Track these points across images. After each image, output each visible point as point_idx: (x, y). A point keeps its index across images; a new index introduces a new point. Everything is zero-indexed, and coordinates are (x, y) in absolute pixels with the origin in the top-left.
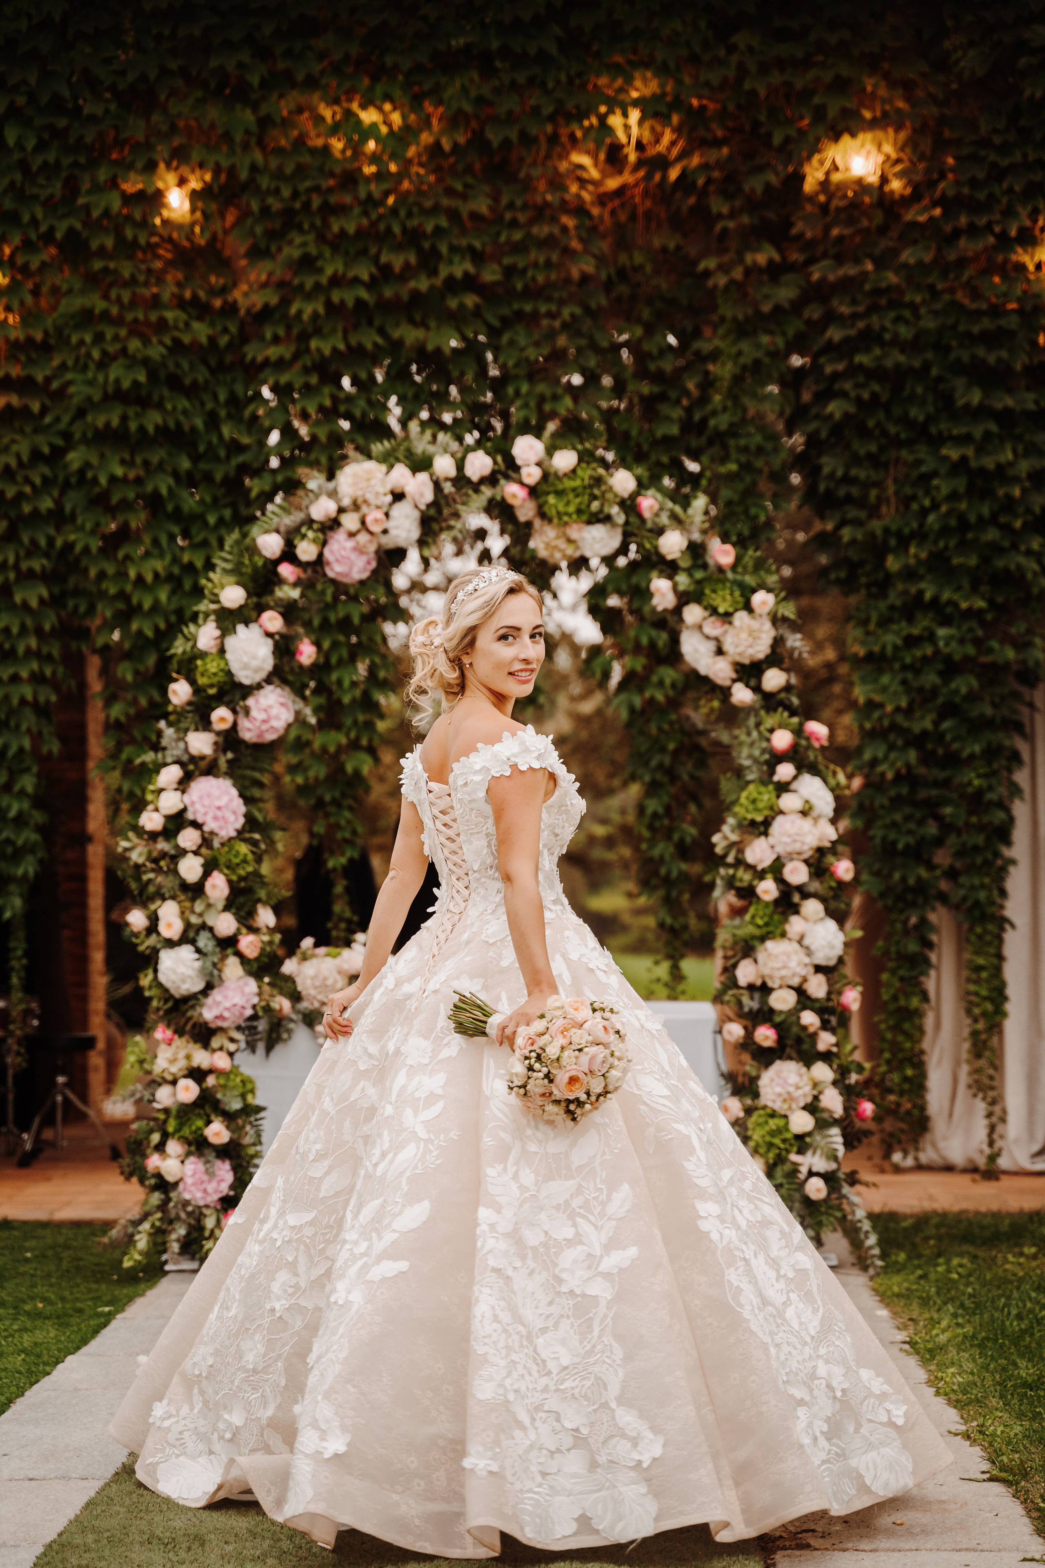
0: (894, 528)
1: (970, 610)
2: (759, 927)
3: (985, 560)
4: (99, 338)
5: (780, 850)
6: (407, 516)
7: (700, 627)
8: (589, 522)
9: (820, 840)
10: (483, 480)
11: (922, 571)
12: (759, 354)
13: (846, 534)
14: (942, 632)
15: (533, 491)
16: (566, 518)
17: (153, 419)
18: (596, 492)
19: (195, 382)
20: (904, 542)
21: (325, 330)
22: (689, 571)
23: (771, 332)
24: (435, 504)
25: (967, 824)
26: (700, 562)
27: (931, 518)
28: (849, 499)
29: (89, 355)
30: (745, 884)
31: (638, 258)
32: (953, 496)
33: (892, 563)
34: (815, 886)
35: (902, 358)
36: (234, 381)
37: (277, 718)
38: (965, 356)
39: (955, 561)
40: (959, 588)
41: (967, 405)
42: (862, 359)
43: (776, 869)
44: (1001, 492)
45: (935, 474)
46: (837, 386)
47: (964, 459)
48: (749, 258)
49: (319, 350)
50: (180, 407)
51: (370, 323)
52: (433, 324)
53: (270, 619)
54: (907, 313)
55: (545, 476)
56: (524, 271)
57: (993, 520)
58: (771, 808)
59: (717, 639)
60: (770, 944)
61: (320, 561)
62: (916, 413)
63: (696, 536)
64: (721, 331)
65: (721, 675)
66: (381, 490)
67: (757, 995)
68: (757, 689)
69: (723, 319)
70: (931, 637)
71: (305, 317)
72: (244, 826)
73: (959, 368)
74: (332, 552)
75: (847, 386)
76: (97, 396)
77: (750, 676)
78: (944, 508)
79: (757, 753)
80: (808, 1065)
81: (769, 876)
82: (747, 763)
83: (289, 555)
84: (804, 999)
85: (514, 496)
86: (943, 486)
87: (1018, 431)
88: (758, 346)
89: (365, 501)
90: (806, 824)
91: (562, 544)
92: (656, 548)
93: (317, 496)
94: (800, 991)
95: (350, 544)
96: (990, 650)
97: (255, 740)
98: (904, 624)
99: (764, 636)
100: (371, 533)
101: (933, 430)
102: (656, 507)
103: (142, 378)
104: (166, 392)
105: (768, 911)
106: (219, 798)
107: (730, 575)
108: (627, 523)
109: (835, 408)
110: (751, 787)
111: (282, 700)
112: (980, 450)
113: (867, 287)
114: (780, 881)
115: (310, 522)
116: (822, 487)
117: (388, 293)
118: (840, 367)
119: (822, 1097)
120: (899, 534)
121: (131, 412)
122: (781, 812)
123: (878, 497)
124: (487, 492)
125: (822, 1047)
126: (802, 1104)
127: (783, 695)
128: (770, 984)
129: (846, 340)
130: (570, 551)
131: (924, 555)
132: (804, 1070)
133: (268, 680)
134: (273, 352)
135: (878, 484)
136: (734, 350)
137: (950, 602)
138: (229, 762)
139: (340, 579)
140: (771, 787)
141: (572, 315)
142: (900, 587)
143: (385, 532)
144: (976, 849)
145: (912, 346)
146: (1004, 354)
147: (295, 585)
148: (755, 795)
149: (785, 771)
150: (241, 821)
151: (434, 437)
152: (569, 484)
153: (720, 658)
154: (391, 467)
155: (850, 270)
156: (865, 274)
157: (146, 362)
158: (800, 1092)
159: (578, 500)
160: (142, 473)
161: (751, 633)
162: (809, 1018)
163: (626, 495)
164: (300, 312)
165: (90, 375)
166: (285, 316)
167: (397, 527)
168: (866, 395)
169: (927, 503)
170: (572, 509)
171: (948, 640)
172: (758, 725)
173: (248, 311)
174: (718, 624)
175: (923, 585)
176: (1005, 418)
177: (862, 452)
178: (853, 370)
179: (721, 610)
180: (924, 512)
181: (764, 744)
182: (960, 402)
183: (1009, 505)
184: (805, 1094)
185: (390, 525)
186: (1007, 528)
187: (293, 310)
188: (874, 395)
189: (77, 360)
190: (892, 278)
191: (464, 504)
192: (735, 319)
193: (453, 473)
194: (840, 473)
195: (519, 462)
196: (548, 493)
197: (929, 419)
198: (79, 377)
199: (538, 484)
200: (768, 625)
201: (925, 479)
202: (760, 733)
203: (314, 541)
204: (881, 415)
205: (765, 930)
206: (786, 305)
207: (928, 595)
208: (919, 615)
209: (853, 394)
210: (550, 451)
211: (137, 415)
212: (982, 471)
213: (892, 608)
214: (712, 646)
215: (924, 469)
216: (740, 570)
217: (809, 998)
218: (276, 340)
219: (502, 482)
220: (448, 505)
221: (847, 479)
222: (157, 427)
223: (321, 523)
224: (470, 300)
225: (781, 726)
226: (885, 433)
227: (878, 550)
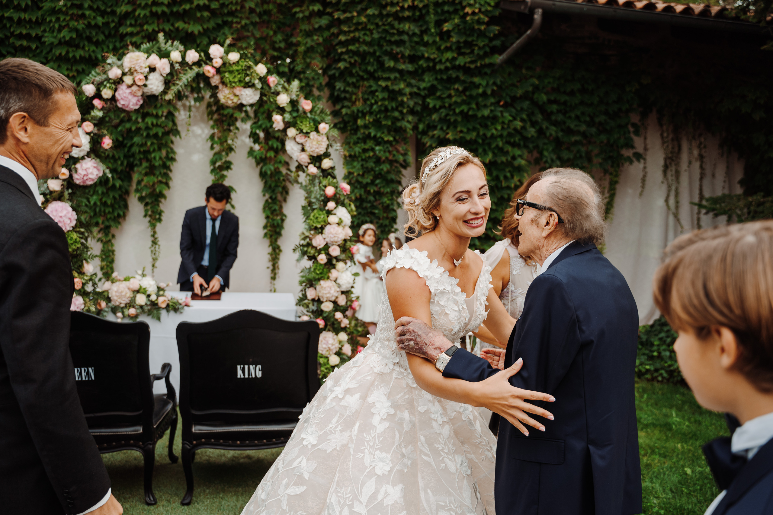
0: (361, 109)
1: (388, 140)
2: (317, 274)
3: (393, 123)
4: (58, 19)
5: (328, 240)
6: (157, 79)
7: (295, 138)
8: (245, 87)
9: (346, 236)
10: (194, 64)
11: (370, 126)
12: (313, 44)
13: (344, 111)
14: (377, 148)
15: (218, 71)
16: (233, 84)
17: (79, 53)
18: (248, 72)
19: (98, 40)
20: (364, 115)
21: (150, 22)
22: (290, 113)
23: (319, 36)
24: (171, 74)
25: (383, 217)
26: (295, 109)
27: (375, 107)
28: (345, 98)
29: (54, 26)
30: (312, 255)
31: (271, 7)
32: (383, 99)
33: (360, 122)
34: (343, 256)
35: (366, 48)
36: (116, 41)
37: (92, 173)
38: (389, 49)
39: (383, 123)
40: (383, 133)
41: (389, 67)
42: (351, 47)
43: (326, 248)
44: (400, 99)
45: (376, 91)
46: (342, 57)
47: (387, 86)
48: (311, 8)
49: (147, 30)
50: (91, 49)
51: (168, 21)
52: (192, 23)
53: (87, 126)
54: (368, 33)
55: (224, 64)
56: (228, 5)
57: (396, 109)
58: (325, 222)
59: (302, 144)
60: (322, 282)
61: (113, 99)
62: (369, 68)
63: (294, 97)
64: (300, 35)
65: (303, 160)
66: (144, 66)
67: (316, 304)
68: (319, 167)
69: (301, 31)
70: (373, 150)
71: (141, 16)
72: (76, 225)
73: (386, 53)
74: (119, 94)
75: (346, 57)
76: (56, 42)
77: (316, 162)
78: (380, 103)
79: (318, 196)
80: (337, 334)
81: (323, 252)
82: (314, 200)
83: (98, 95)
84: (337, 307)
85: (209, 72)
86: (380, 95)
87: (405, 78)
88: (313, 40)
89: (136, 70)
90: (339, 229)
91: (232, 97)
92: (275, 101)
93: (112, 67)
94: (335, 302)
95: (128, 91)
96: (394, 155)
97: (82, 184)
98: (363, 144)
99: (323, 144)
100: (139, 86)
101: (376, 75)
102: (276, 82)
103: (74, 36)
104: (86, 43)
105: (321, 268)
106: (61, 212)
107: (309, 115)
108: (262, 88)
109: (341, 65)
110: (315, 211)
111: (95, 165)
112: (392, 84)
113: (355, 21)
114: (328, 254)
115: (108, 79)
116: (336, 94)
117: (175, 9)
118: (344, 50)
119: (343, 348)
120: (362, 112)
121: (70, 50)
122: (329, 224)
123: (356, 99)
124: (196, 69)
125: (343, 325)
126: (334, 352)
127: (330, 171)
128: (322, 300)
129: (347, 41)
130: (235, 100)
131: (371, 120)
132: (335, 336)
133: (88, 155)
134: (129, 30)
135: (355, 94)
136: (305, 42)
137: (380, 137)
138: (69, 194)
139: (124, 108)
140: (324, 212)
141: (246, 24)
142: (362, 131)
143: (145, 85)
144: (386, 226)
145: (369, 44)
146: (402, 49)
147: (102, 109)
148: (317, 215)
149: (331, 205)
150: (74, 222)
151: (172, 43)
152: (235, 68)
153: (303, 153)
154: (150, 55)
155: (348, 15)
156: (353, 17)
157: (77, 30)
158: (334, 347)
159: (239, 76)
160: (75, 74)
161: (318, 141)
162: (338, 315)
163: (262, 76)
164: (139, 14)
165: (55, 34)
166: (134, 16)
167: (152, 84)
168: (353, 61)
169: (373, 101)
170: (236, 80)
171: (380, 150)
172: (320, 183)
173: (120, 13)
174: (303, 137)
175: (371, 131)
176: (401, 72)
177: (350, 81)
178: (348, 52)
179: (304, 131)
180: (372, 105)
181: (322, 192)
182: (387, 65)
183: (402, 103)
184: (336, 347)
185: (148, 83)
186: (401, 112)
187: (137, 13)
188: (355, 61)
189: (50, 29)
190: (363, 19)
191: (184, 74)
192: (305, 30)
193: (180, 59)
194: (342, 89)
195: (212, 56)
196: (225, 72)
197: (375, 71)
198: (50, 35)
199: (220, 67)
200: (325, 139)
201: (373, 93)
202: (320, 188)
203: (110, 88)
204: (358, 69)
205: (320, 276)
206: (324, 26)
207: (372, 134)
208: (368, 141)
209: (348, 60)
210: (227, 53)
211: (73, 51)
212: (393, 91)
213: (359, 138)
214: (300, 147)
215: (373, 89)
216: (313, 113)
217: (338, 305)
218: (131, 25)
219: (203, 65)
220: (177, 75)
221: (345, 91)
222: (80, 56)
223: (114, 80)
224: (206, 14)
225: (329, 185)
226: (358, 75)
227: (355, 117)
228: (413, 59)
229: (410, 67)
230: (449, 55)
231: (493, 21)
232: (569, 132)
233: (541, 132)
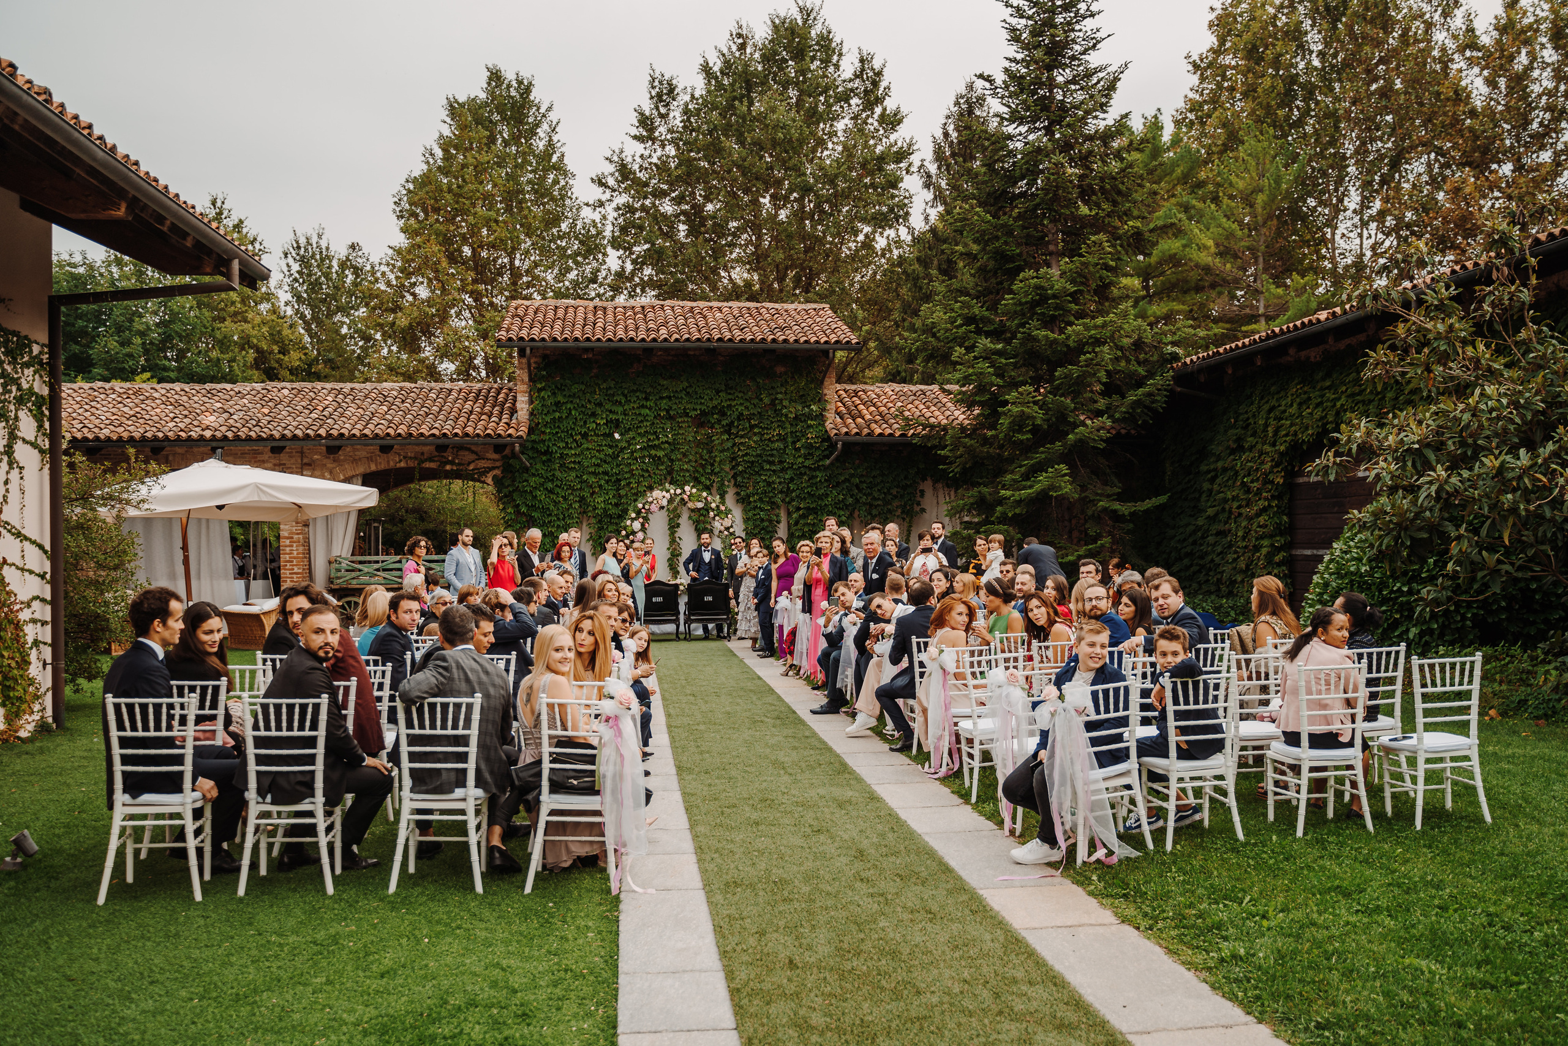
7: (718, 521)
10: (679, 494)
16: (695, 501)
18: (699, 496)
20: (754, 495)
26: (718, 509)
33: (751, 499)
41: (767, 468)
45: (760, 482)
46: (740, 464)
55: (690, 493)
59: (721, 523)
61: (649, 509)
62: (756, 469)
63: (718, 504)
65: (721, 529)
66: (660, 496)
70: (759, 514)
74: (652, 507)
83: (643, 508)
85: (685, 497)
87: (776, 474)
89: (657, 498)
92: (710, 506)
93: (649, 497)
98: (753, 511)
101: (760, 473)
115: (647, 502)
120: (753, 493)
123: (749, 486)
129: (743, 455)
151: (669, 485)
152: (694, 494)
154: (662, 491)
155: (743, 440)
159: (696, 498)
163: (705, 496)
171: (763, 514)
176: (773, 471)
177: (746, 477)
182: (765, 468)
193: (673, 493)
194: (741, 481)
195: (685, 491)
197: (759, 471)
199: (689, 495)
201: (758, 483)
204: (749, 469)
208: (756, 510)
210: (691, 488)
213: (751, 508)
215: (758, 481)
219: (683, 494)
221: (743, 482)
226: (750, 473)
227: (748, 496)
228: (781, 462)
229: (778, 467)
230: (800, 460)
231: (824, 440)
232: (874, 499)
233: (857, 501)
